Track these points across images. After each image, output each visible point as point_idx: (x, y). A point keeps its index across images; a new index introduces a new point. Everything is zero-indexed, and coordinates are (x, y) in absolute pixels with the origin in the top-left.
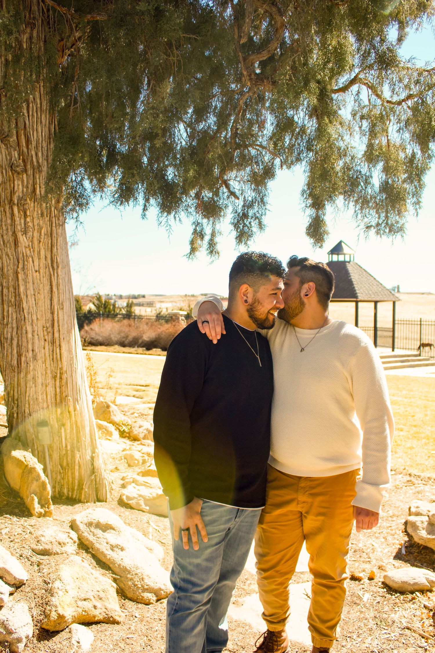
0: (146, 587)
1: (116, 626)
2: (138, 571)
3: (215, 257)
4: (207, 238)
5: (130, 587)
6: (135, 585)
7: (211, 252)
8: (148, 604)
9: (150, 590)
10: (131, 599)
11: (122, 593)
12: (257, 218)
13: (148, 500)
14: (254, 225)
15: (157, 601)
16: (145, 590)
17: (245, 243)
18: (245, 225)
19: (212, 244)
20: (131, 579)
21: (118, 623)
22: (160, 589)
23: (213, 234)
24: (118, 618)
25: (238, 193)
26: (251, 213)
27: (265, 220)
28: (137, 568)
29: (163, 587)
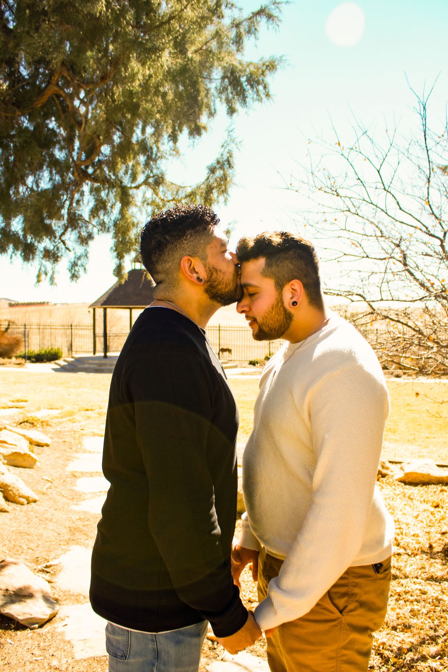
0: (21, 495)
1: (6, 514)
2: (15, 486)
3: (53, 287)
4: (49, 275)
5: (11, 495)
6: (14, 494)
7: (52, 284)
8: (22, 504)
9: (23, 497)
10: (12, 502)
11: (7, 499)
12: (83, 266)
13: (6, 456)
14: (81, 270)
15: (28, 503)
16: (20, 497)
17: (76, 282)
18: (75, 271)
19: (52, 279)
20: (11, 490)
21: (8, 512)
22: (29, 497)
23: (53, 273)
24: (7, 510)
25: (71, 248)
26: (79, 263)
27: (87, 267)
28: (14, 484)
29: (30, 496)
